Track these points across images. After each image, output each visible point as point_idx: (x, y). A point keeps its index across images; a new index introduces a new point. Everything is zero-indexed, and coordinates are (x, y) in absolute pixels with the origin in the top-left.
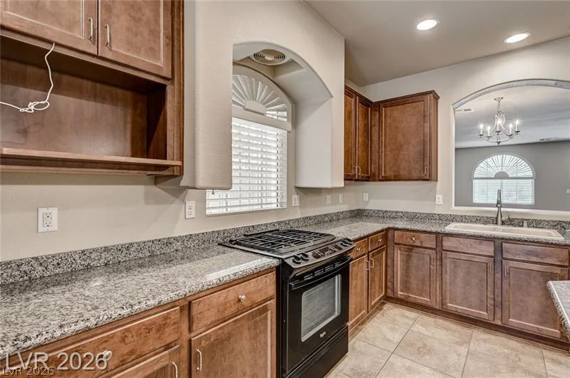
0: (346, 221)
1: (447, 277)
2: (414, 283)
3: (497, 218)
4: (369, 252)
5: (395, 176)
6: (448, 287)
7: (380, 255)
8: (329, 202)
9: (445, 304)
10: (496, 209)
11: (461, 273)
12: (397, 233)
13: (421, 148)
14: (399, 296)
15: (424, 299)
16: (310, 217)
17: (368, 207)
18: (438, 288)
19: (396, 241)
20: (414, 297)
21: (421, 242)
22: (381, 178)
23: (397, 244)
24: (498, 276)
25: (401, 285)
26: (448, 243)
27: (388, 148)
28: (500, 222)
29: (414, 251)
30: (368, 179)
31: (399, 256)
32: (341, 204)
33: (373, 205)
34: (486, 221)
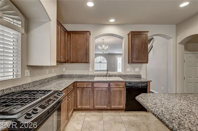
0: (56, 80)
1: (95, 97)
2: (84, 102)
3: (106, 75)
4: (68, 94)
5: (76, 61)
6: (95, 100)
7: (72, 94)
8: (47, 72)
9: (95, 106)
10: (106, 72)
11: (99, 95)
12: (78, 83)
13: (86, 51)
14: (79, 108)
15: (88, 107)
16: (37, 81)
17: (65, 74)
18: (92, 102)
19: (78, 87)
20: (84, 107)
21: (87, 86)
22: (71, 62)
23: (78, 88)
24: (109, 93)
25: (79, 103)
26: (95, 85)
27: (74, 50)
28: (107, 76)
29: (84, 89)
30: (65, 62)
31: (79, 92)
32: (53, 73)
33: (67, 73)
34: (104, 76)
